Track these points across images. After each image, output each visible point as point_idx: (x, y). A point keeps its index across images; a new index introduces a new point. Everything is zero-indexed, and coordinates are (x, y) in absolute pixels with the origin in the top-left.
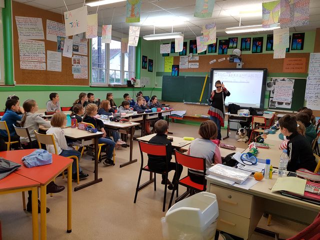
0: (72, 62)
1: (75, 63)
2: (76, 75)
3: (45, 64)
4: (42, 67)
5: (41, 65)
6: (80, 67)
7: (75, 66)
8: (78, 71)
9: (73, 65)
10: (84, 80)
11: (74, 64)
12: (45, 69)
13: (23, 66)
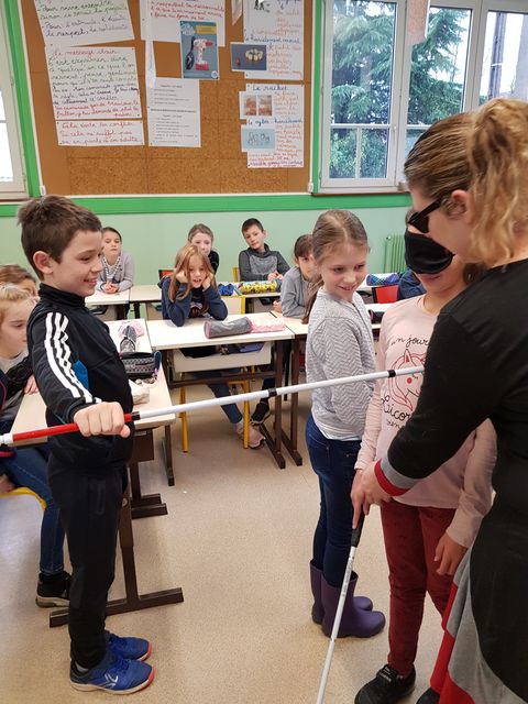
0: (242, 109)
1: (253, 113)
2: (257, 157)
3: (140, 125)
4: (131, 136)
5: (126, 128)
6: (271, 126)
7: (252, 125)
8: (265, 139)
9: (244, 122)
10: (287, 171)
11: (249, 118)
12: (141, 142)
13: (67, 136)
